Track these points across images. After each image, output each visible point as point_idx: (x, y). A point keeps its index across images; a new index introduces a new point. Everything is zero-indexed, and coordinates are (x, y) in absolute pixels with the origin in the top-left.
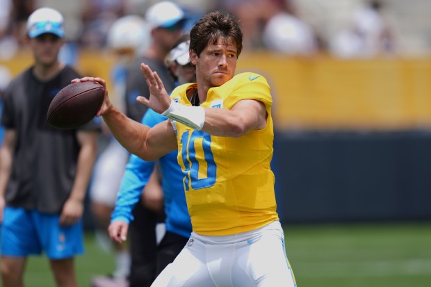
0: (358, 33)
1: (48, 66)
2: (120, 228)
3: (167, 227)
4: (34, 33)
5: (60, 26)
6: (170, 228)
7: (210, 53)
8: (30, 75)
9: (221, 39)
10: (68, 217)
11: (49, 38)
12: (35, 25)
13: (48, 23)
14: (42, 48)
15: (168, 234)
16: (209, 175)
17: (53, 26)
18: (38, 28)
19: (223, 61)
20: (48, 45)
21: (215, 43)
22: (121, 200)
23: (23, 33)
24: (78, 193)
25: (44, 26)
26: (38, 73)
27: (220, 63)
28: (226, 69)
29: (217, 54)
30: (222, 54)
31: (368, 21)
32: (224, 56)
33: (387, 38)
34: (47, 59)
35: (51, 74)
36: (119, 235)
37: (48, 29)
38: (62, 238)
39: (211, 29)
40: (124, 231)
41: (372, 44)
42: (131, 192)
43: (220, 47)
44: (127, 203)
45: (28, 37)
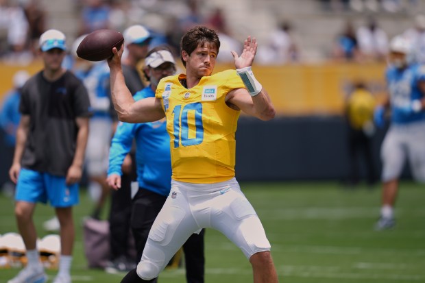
0: (273, 47)
1: (55, 71)
2: (116, 179)
3: (139, 184)
4: (46, 48)
5: (64, 42)
6: (143, 185)
7: (198, 53)
8: (40, 77)
9: (207, 44)
10: (72, 178)
11: (57, 52)
12: (46, 42)
13: (55, 40)
14: (51, 58)
15: (140, 189)
16: (197, 136)
17: (59, 42)
18: (48, 44)
19: (208, 59)
20: (56, 56)
21: (203, 46)
22: (113, 161)
23: (37, 47)
24: (77, 161)
25: (53, 43)
26: (47, 75)
27: (206, 61)
28: (209, 65)
29: (204, 54)
30: (207, 55)
31: (281, 39)
32: (209, 56)
33: (293, 51)
34: (54, 66)
35: (56, 77)
36: (116, 184)
37: (56, 45)
38: (67, 192)
39: (199, 36)
40: (119, 181)
41: (283, 55)
42: (119, 156)
43: (206, 49)
44: (118, 163)
45: (41, 50)
